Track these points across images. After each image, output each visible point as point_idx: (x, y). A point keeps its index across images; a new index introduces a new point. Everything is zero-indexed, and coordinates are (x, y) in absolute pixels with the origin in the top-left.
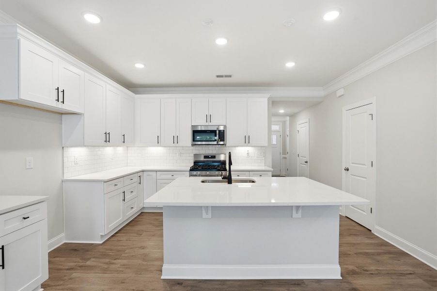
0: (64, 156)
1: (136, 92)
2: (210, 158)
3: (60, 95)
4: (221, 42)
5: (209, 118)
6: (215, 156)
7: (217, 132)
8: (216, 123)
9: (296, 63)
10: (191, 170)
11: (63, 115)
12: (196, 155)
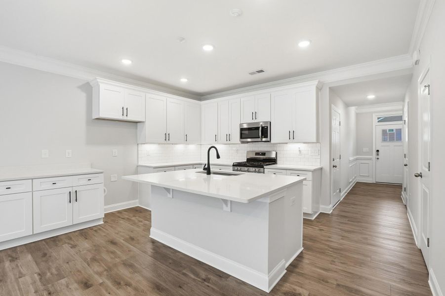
0: (139, 149)
1: (200, 100)
2: (260, 155)
3: (125, 111)
4: (208, 48)
5: (254, 115)
6: (265, 153)
7: (260, 128)
8: (261, 120)
9: (311, 41)
10: (233, 165)
11: (138, 124)
12: (248, 152)
